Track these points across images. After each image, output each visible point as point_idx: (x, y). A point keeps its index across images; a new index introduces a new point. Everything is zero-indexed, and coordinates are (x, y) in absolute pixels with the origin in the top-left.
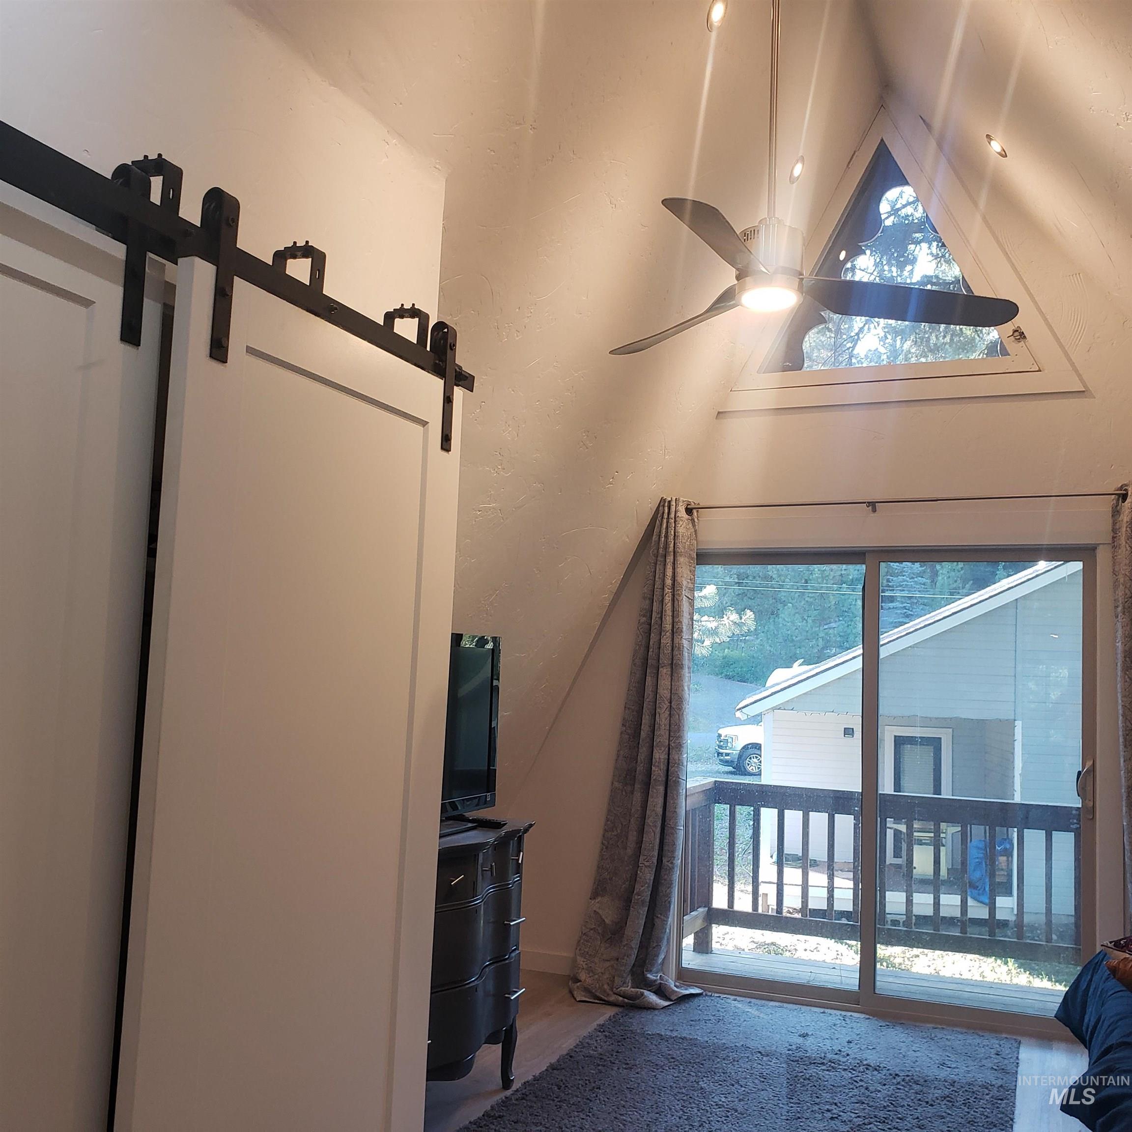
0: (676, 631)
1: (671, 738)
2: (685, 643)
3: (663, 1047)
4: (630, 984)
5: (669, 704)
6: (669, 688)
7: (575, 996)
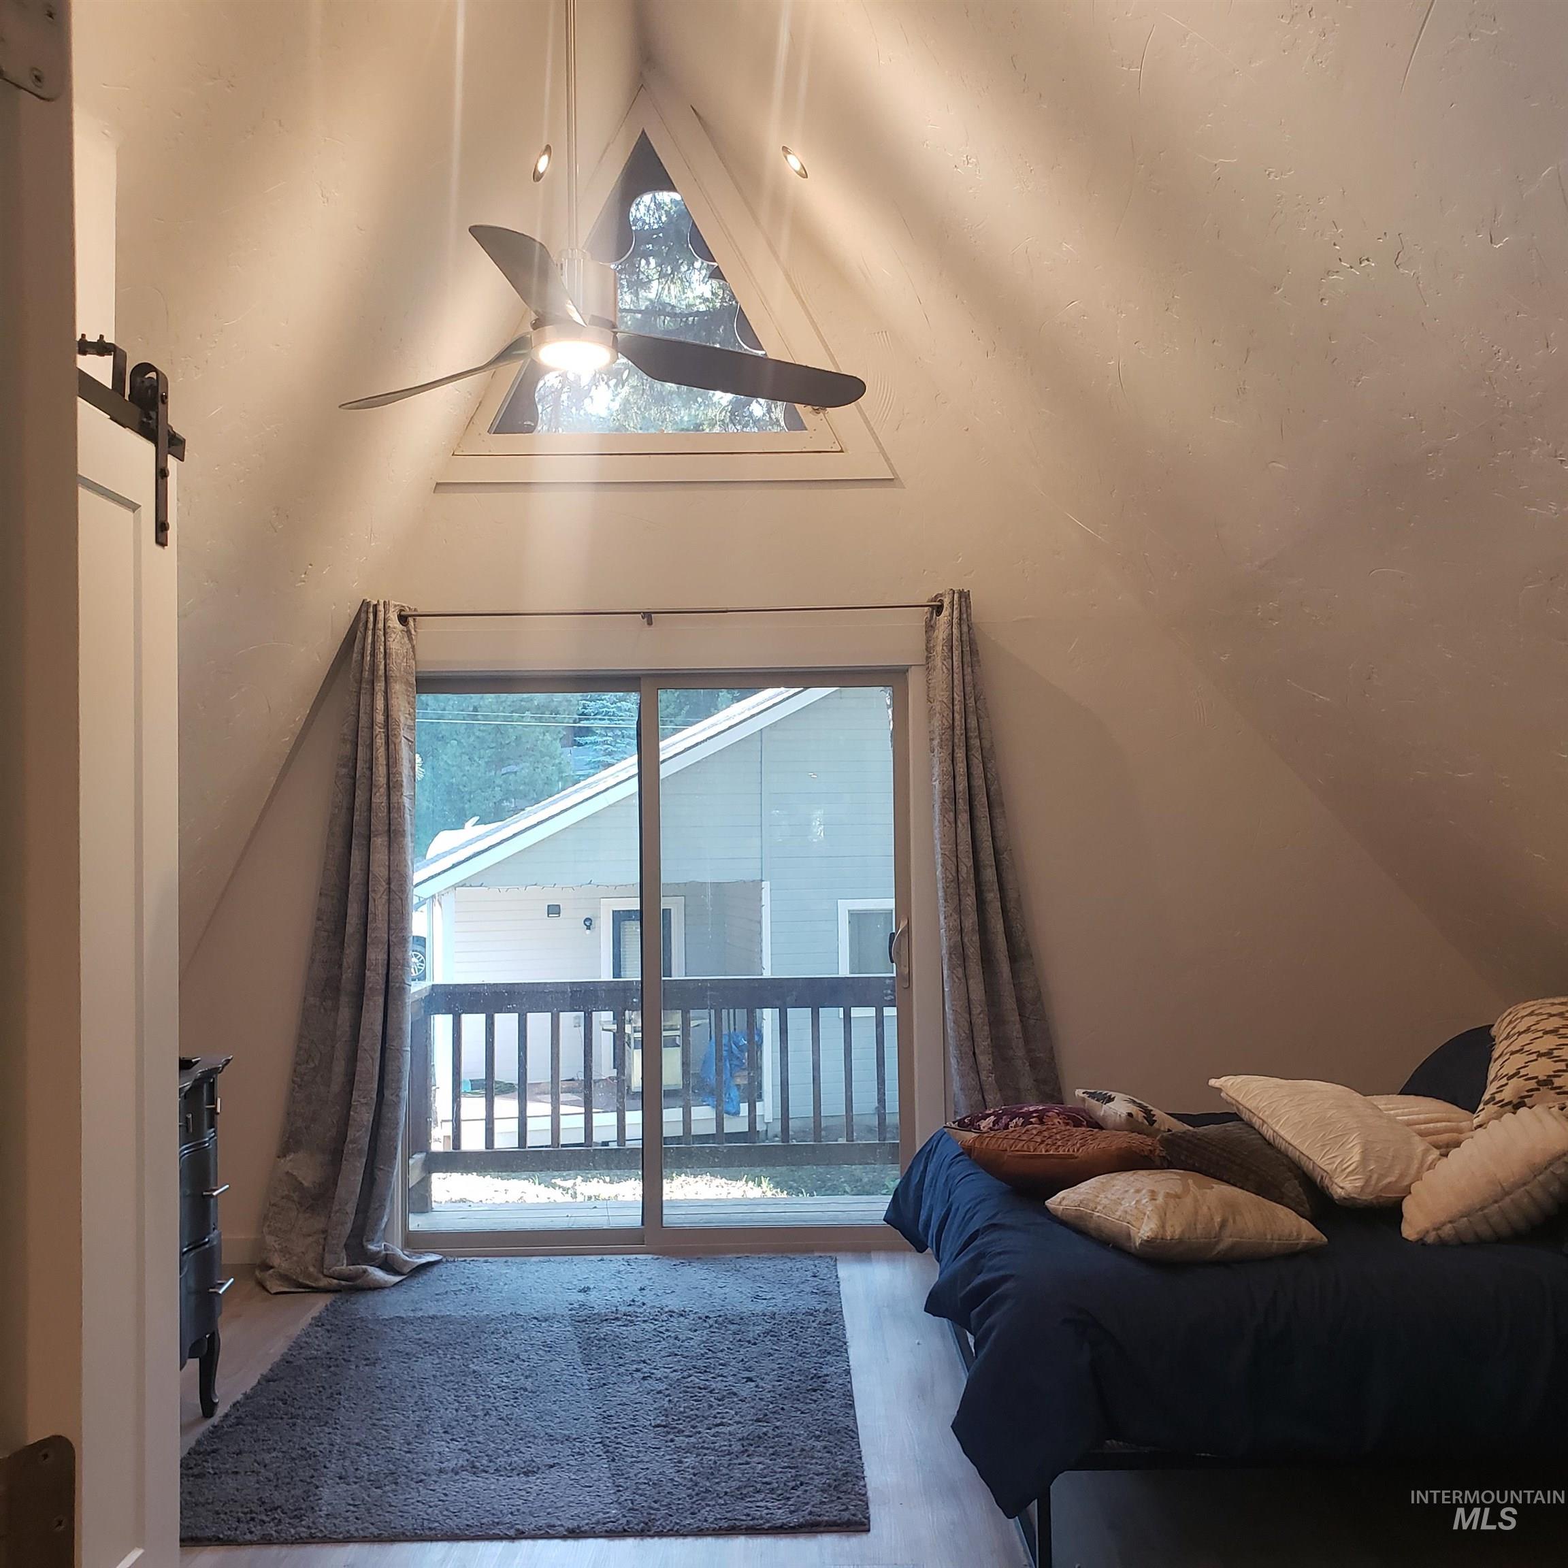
0: (393, 786)
1: (392, 932)
2: (407, 802)
3: (409, 1331)
4: (345, 1261)
5: (387, 886)
6: (387, 863)
7: (268, 1287)
